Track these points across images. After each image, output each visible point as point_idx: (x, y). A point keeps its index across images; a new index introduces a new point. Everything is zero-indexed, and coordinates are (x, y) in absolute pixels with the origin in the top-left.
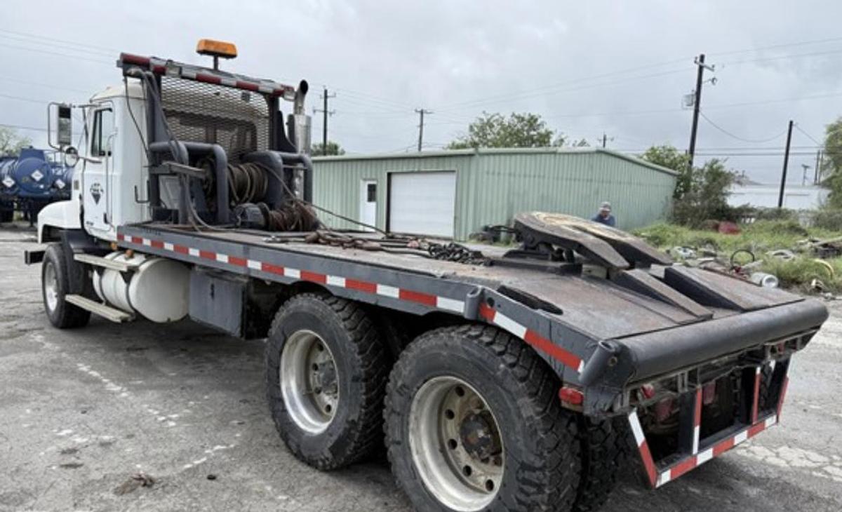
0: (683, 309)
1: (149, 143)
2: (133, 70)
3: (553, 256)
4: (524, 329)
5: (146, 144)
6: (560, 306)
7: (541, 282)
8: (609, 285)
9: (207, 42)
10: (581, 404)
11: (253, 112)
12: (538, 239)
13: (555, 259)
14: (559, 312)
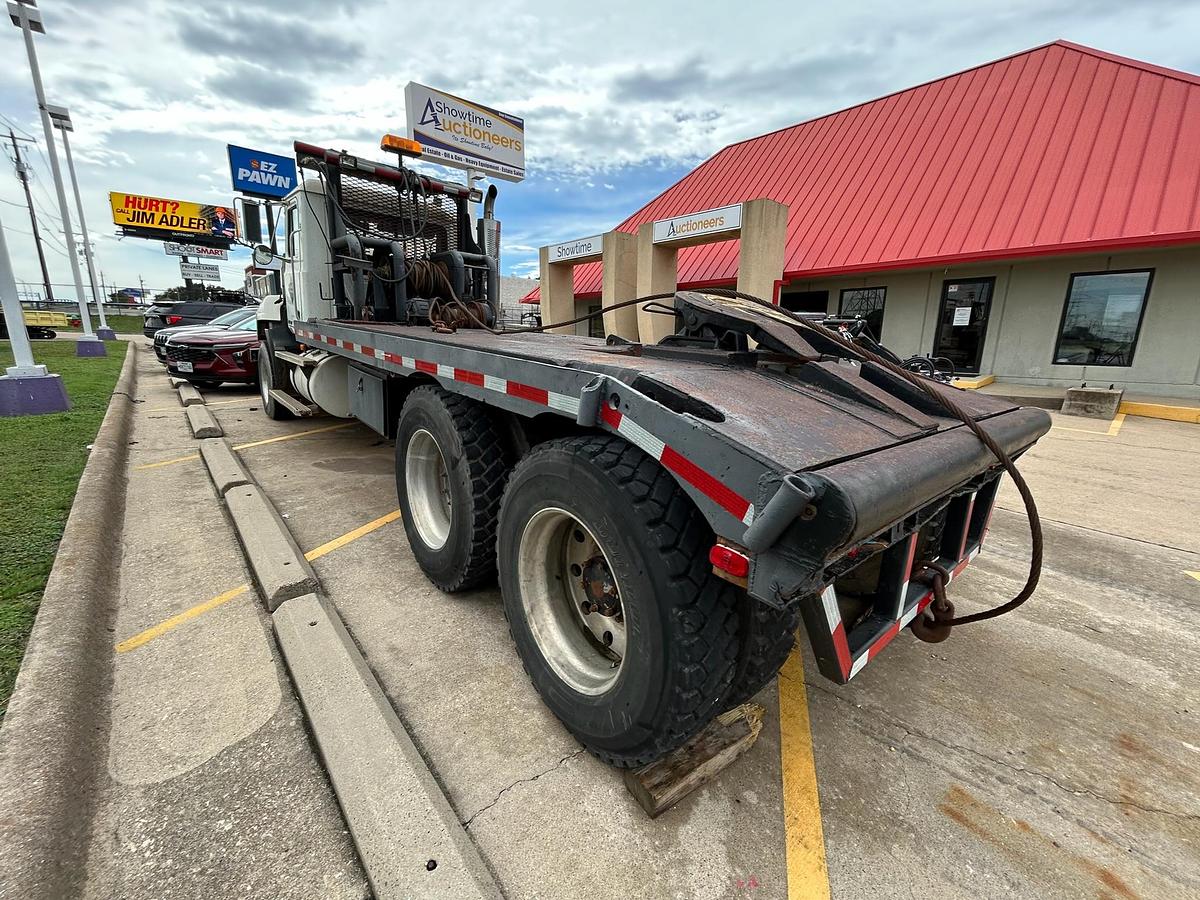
0: (900, 416)
1: (331, 239)
2: (306, 159)
3: (720, 343)
4: (661, 446)
5: (329, 240)
6: (721, 409)
7: (700, 374)
8: (793, 381)
9: (392, 138)
10: (746, 576)
11: (443, 216)
12: (702, 320)
13: (723, 347)
14: (718, 418)
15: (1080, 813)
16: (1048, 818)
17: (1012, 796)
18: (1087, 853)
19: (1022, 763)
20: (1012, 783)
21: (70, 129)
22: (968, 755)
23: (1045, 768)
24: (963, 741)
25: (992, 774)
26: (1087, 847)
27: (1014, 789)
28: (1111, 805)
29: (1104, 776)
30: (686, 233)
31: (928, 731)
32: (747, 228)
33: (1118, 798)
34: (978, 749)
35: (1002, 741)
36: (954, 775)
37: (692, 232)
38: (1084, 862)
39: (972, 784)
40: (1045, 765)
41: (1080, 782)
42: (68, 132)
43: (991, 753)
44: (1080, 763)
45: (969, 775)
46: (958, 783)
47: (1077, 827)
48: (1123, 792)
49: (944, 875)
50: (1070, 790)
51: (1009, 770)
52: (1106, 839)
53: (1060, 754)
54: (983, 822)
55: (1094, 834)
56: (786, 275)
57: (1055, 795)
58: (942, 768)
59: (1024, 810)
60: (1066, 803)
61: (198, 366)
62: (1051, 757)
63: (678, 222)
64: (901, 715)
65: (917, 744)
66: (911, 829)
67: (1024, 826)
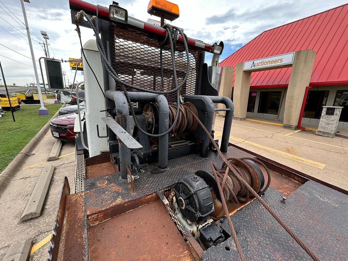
1: (106, 90)
5: (104, 91)
21: (48, 39)
30: (261, 66)
32: (296, 63)
37: (264, 66)
42: (47, 40)
56: (311, 84)
61: (61, 135)
63: (256, 62)
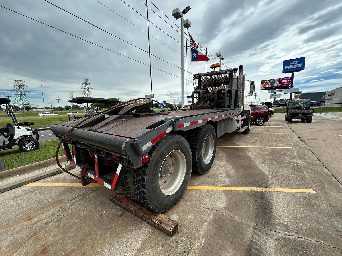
15: (42, 222)
16: (47, 215)
17: (55, 211)
18: (36, 218)
19: (59, 217)
20: (57, 212)
22: (68, 207)
23: (55, 221)
24: (72, 208)
25: (61, 210)
26: (37, 219)
27: (56, 212)
28: (38, 230)
29: (44, 234)
31: (79, 203)
33: (38, 233)
34: (68, 210)
35: (67, 216)
36: (66, 203)
38: (36, 216)
39: (62, 206)
40: (56, 221)
41: (47, 227)
43: (66, 212)
44: (51, 230)
45: (64, 206)
46: (63, 204)
47: (41, 219)
48: (37, 235)
49: (52, 197)
50: (47, 223)
51: (60, 213)
52: (35, 223)
53: (56, 227)
54: (54, 205)
55: (37, 222)
57: (49, 219)
58: (68, 202)
59: (51, 212)
60: (46, 220)
62: (57, 224)
64: (85, 199)
65: (76, 200)
66: (61, 195)
67: (49, 210)
